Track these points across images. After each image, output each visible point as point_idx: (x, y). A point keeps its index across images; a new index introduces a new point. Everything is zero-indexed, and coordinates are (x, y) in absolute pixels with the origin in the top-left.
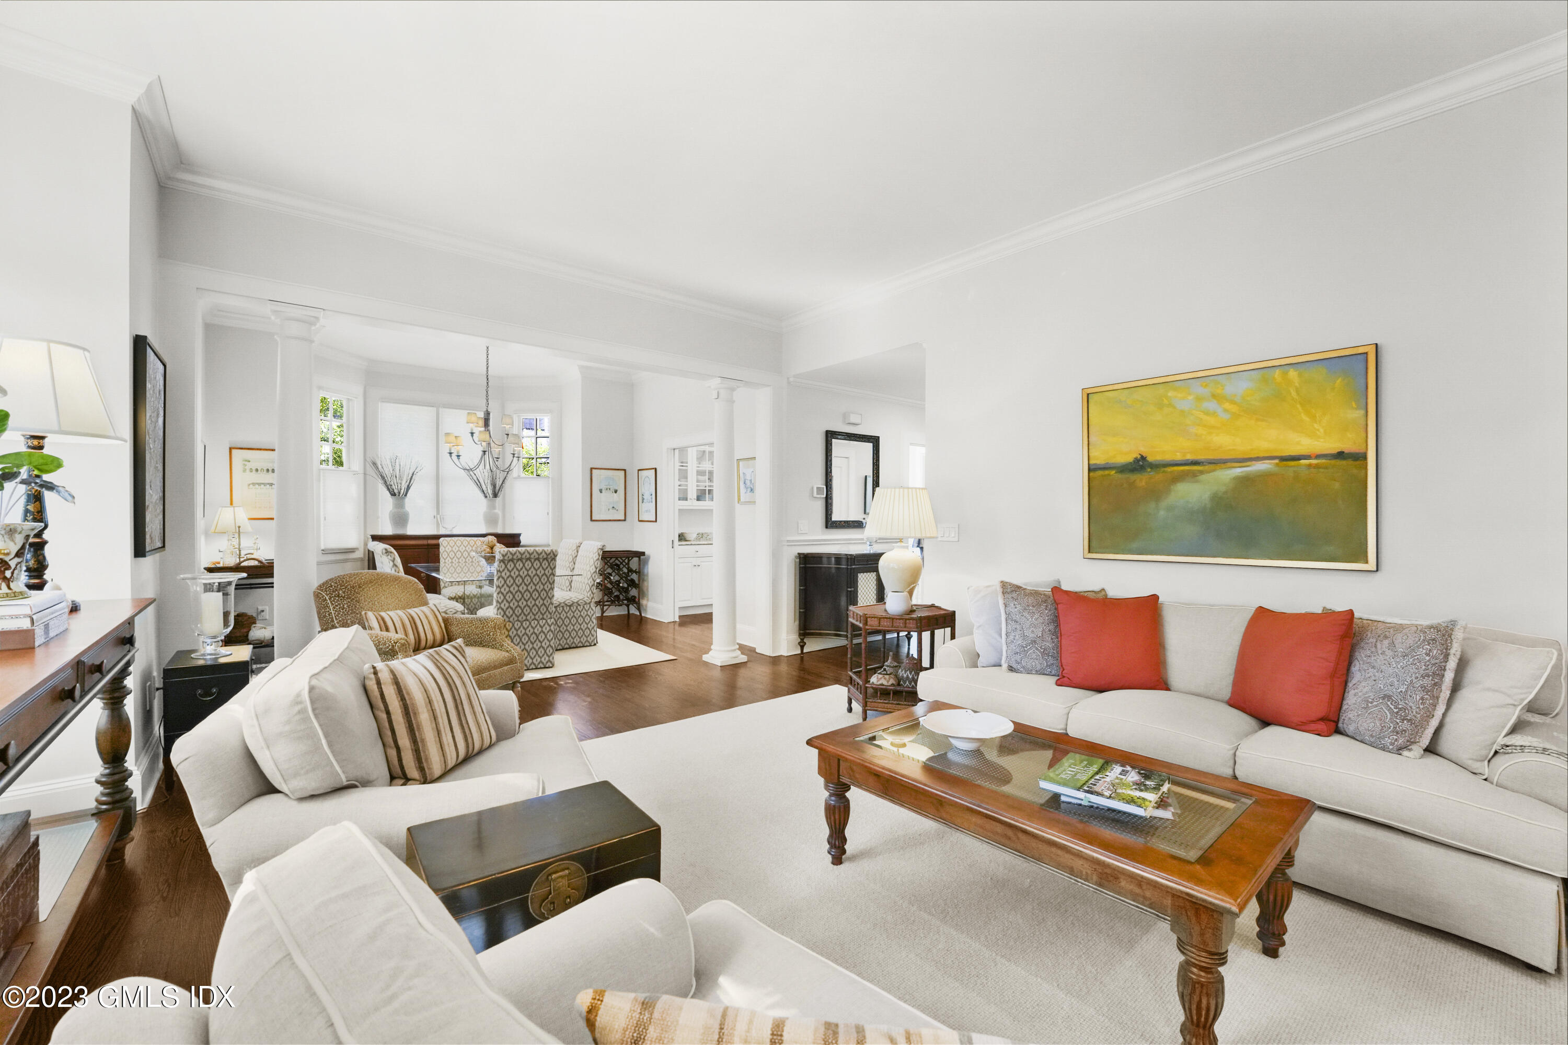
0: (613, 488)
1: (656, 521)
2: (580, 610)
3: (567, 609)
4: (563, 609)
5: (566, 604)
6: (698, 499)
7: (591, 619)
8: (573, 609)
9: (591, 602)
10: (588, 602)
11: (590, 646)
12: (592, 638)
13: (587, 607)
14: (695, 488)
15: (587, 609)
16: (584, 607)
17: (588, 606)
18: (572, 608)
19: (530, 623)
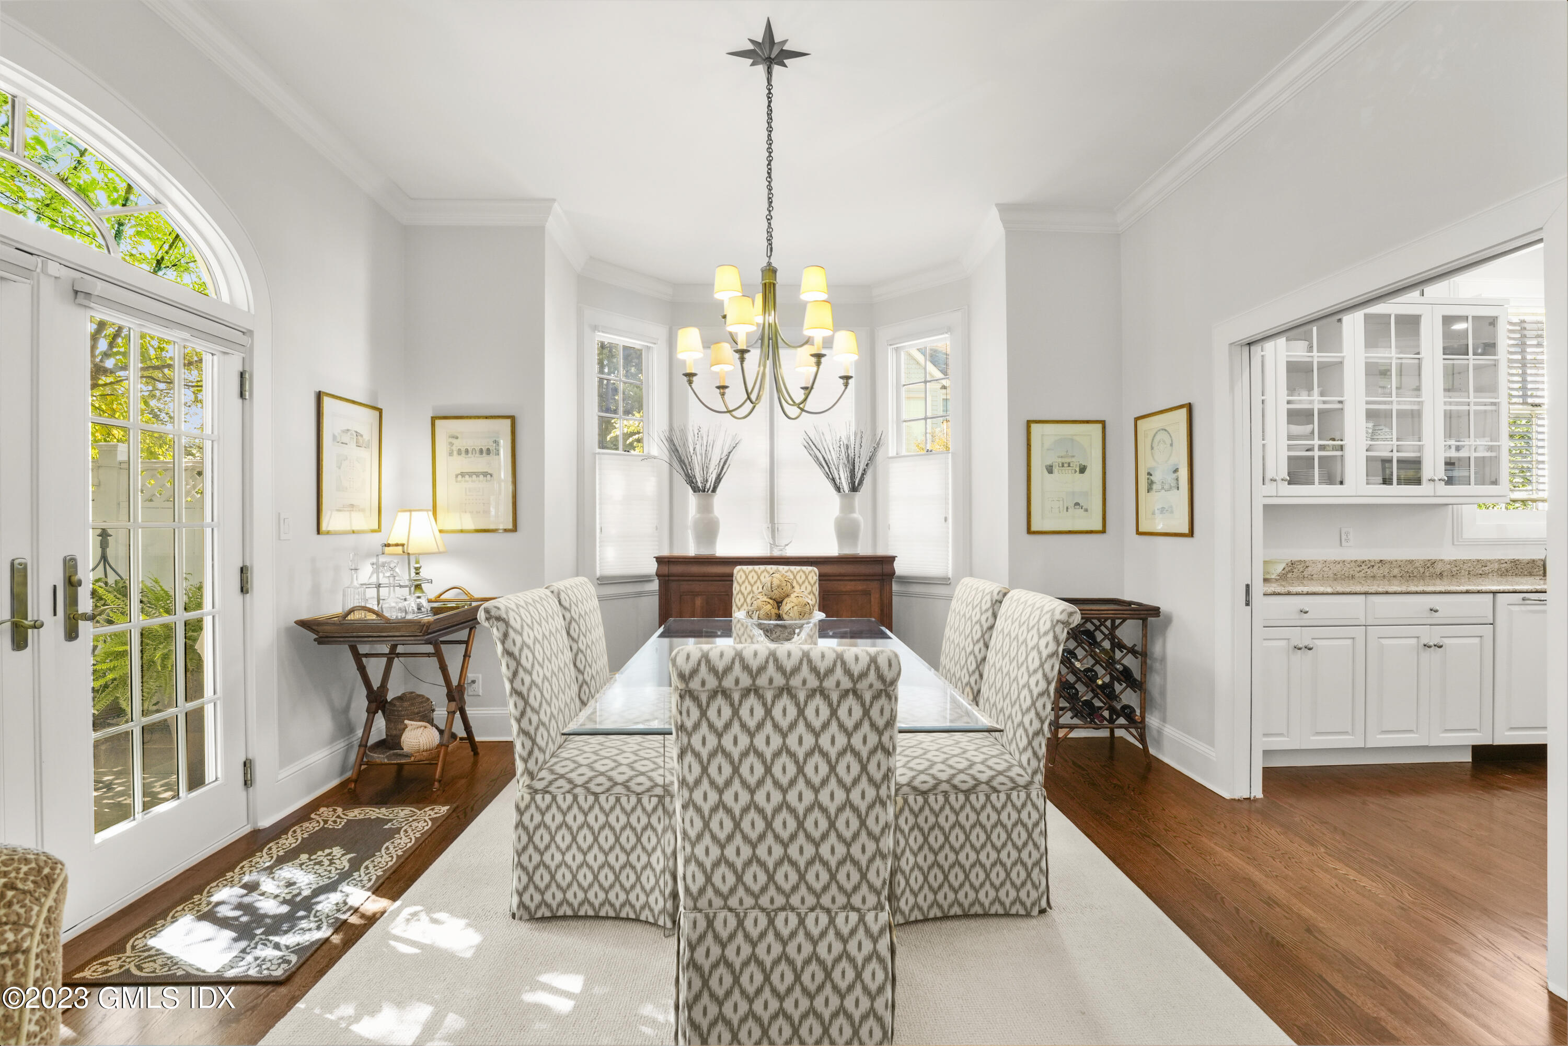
0: (1076, 462)
1: (1191, 534)
2: (999, 805)
3: (957, 801)
4: (947, 799)
5: (955, 787)
6: (1294, 479)
7: (1030, 836)
8: (978, 800)
9: (1031, 783)
10: (1022, 781)
11: (1028, 915)
12: (1034, 895)
13: (1018, 798)
14: (1284, 454)
15: (1019, 804)
16: (1009, 797)
17: (1023, 795)
18: (973, 797)
19: (802, 922)
